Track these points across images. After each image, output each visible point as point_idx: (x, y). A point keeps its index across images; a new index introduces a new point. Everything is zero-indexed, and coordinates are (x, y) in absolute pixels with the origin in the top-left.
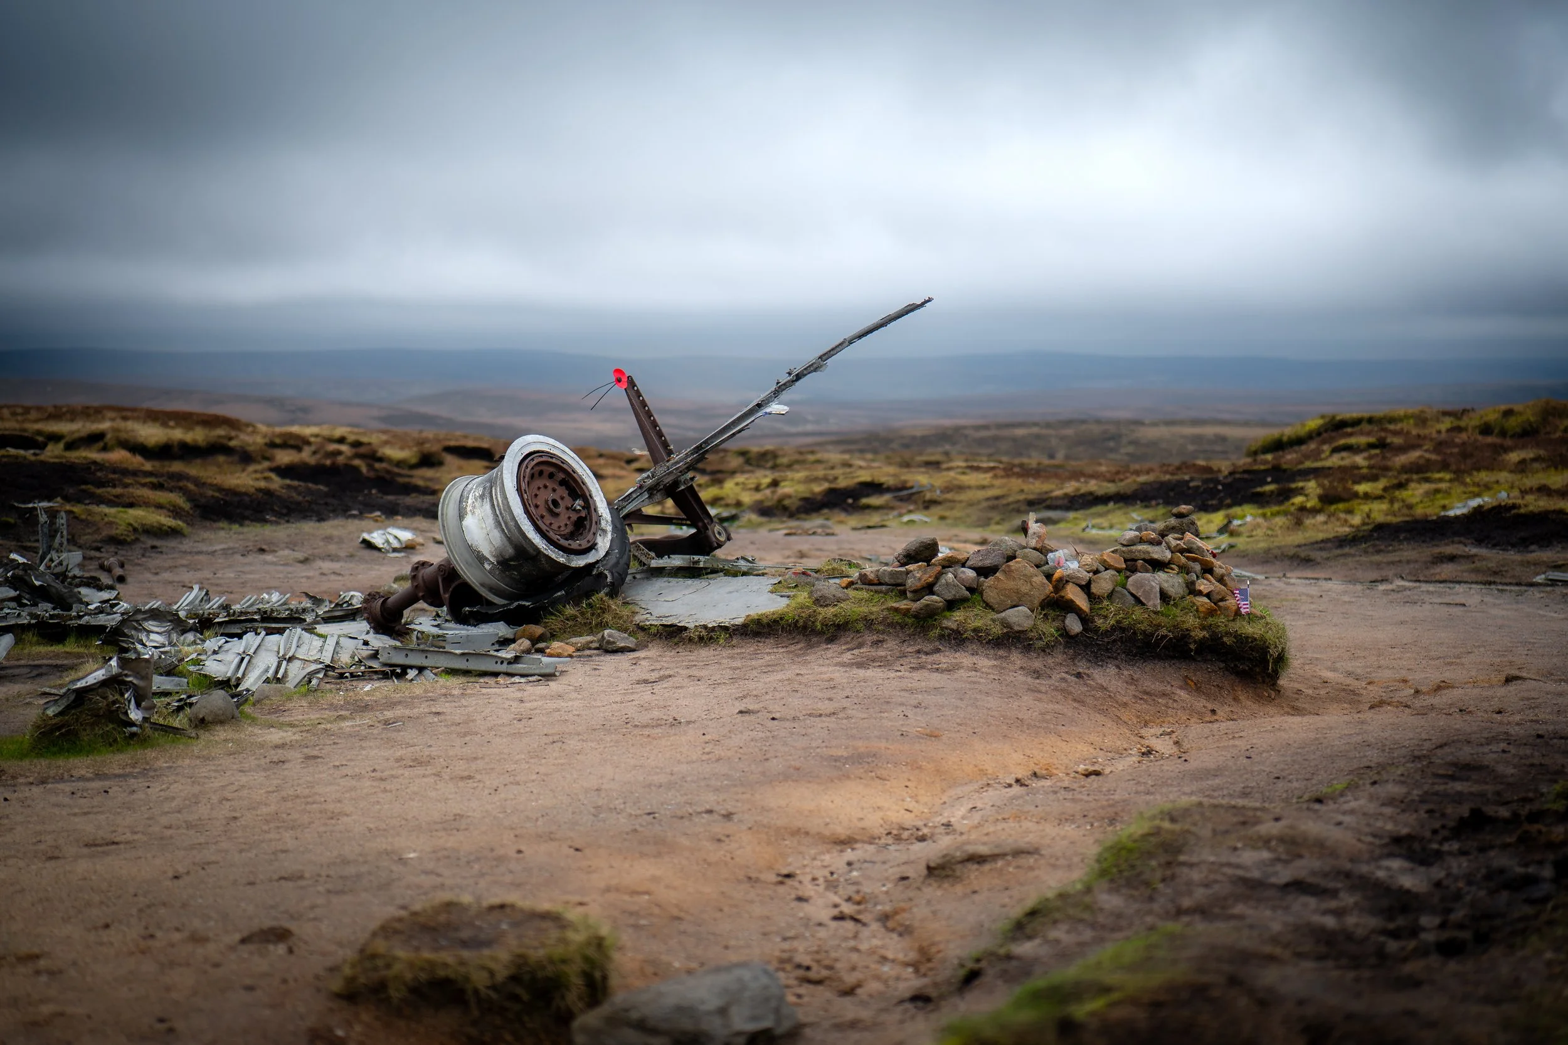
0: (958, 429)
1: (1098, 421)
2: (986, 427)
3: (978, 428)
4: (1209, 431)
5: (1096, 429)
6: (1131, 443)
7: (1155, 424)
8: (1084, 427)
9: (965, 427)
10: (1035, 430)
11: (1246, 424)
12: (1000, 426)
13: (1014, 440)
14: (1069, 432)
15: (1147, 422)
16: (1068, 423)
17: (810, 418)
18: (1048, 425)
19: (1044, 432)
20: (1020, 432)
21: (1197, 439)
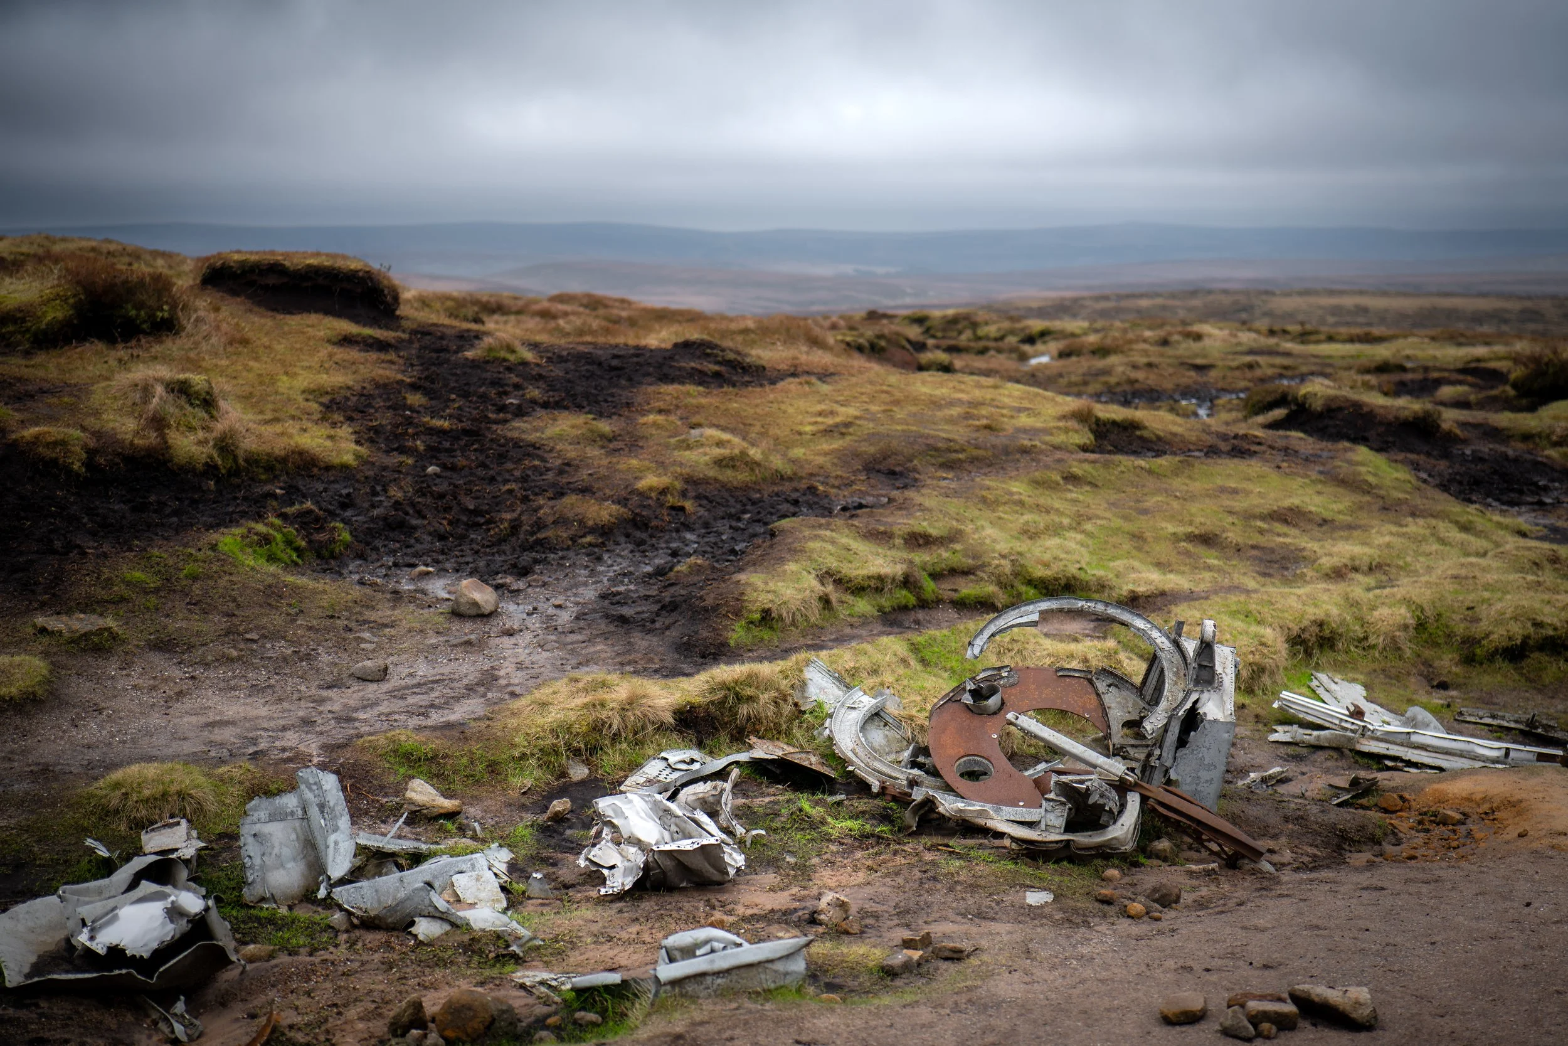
0: (1075, 300)
1: (1225, 292)
2: (1106, 298)
3: (1098, 298)
4: (1348, 302)
5: (1226, 300)
6: (1265, 314)
7: (1288, 294)
8: (1211, 298)
9: (1083, 298)
10: (1159, 301)
11: (1385, 294)
12: (1120, 297)
13: (1139, 311)
14: (1196, 302)
15: (1278, 292)
16: (1194, 293)
17: (909, 290)
18: (1173, 296)
19: (1170, 302)
20: (1144, 303)
21: (1336, 311)
